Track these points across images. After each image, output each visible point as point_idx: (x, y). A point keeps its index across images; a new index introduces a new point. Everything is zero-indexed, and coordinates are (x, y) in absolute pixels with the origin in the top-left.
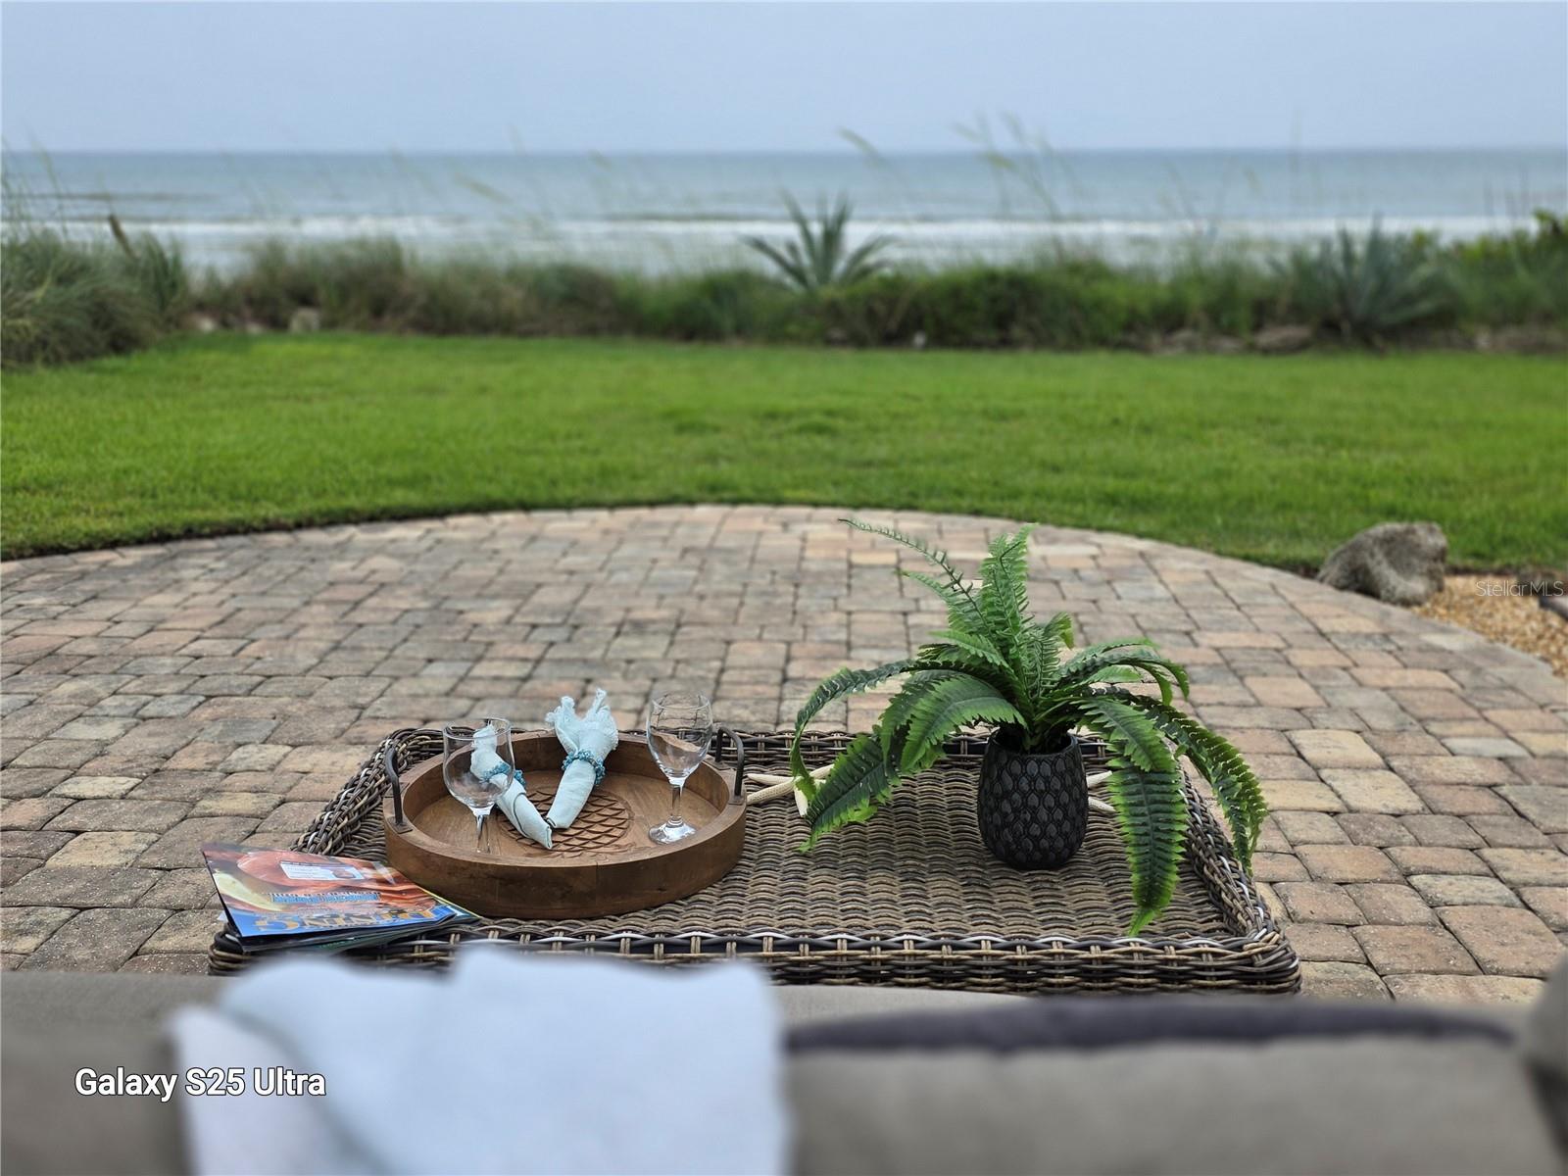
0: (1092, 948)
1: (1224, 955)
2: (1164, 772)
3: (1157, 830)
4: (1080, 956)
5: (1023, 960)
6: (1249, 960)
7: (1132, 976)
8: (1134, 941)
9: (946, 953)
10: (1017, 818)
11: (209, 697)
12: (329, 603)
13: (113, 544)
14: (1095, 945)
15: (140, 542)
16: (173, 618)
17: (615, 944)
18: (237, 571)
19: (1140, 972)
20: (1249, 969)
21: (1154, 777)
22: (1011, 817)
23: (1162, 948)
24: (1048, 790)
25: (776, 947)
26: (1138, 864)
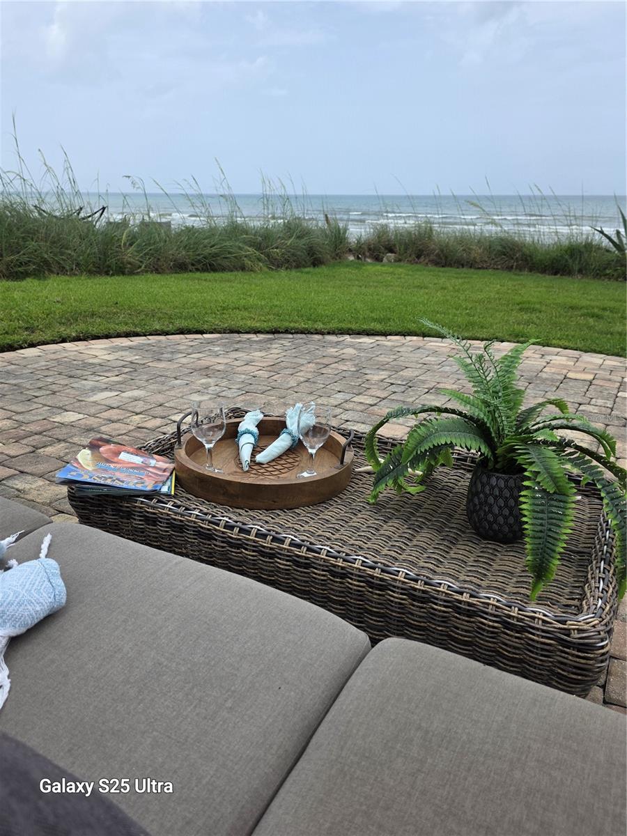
0: (465, 594)
1: (551, 623)
2: (564, 495)
3: (550, 530)
4: (455, 597)
5: (420, 590)
6: (567, 632)
7: (486, 619)
8: (494, 598)
9: (377, 573)
10: (481, 508)
11: (247, 392)
12: (317, 363)
13: (257, 332)
14: (467, 593)
15: (268, 333)
16: (258, 361)
17: (218, 522)
18: (293, 347)
19: (490, 618)
20: (565, 637)
21: (556, 497)
22: (478, 507)
23: (510, 607)
24: (501, 496)
25: (290, 545)
26: (532, 549)
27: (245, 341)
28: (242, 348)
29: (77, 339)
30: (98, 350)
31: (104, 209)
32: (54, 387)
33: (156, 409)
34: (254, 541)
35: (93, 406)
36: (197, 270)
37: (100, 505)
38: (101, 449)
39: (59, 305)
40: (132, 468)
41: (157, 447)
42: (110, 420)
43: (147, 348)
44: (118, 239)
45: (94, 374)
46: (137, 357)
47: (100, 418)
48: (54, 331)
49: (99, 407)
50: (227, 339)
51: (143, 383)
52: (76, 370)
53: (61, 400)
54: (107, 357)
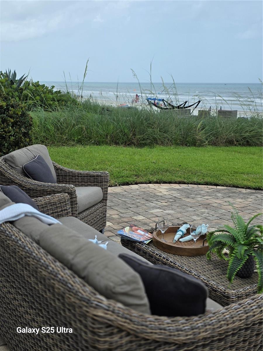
14: (207, 280)
17: (154, 252)
26: (229, 273)
27: (237, 192)
28: (232, 196)
29: (156, 183)
30: (163, 189)
31: (199, 102)
32: (139, 204)
33: (175, 220)
34: (162, 260)
35: (150, 214)
36: (240, 144)
37: (128, 244)
38: (133, 228)
39: (153, 165)
40: (139, 235)
41: (151, 230)
42: (154, 221)
43: (185, 190)
44: (196, 127)
45: (157, 200)
46: (179, 195)
47: (151, 220)
48: (147, 178)
49: (153, 215)
50: (228, 190)
51: (175, 207)
52: (150, 197)
53: (140, 210)
54: (165, 193)
